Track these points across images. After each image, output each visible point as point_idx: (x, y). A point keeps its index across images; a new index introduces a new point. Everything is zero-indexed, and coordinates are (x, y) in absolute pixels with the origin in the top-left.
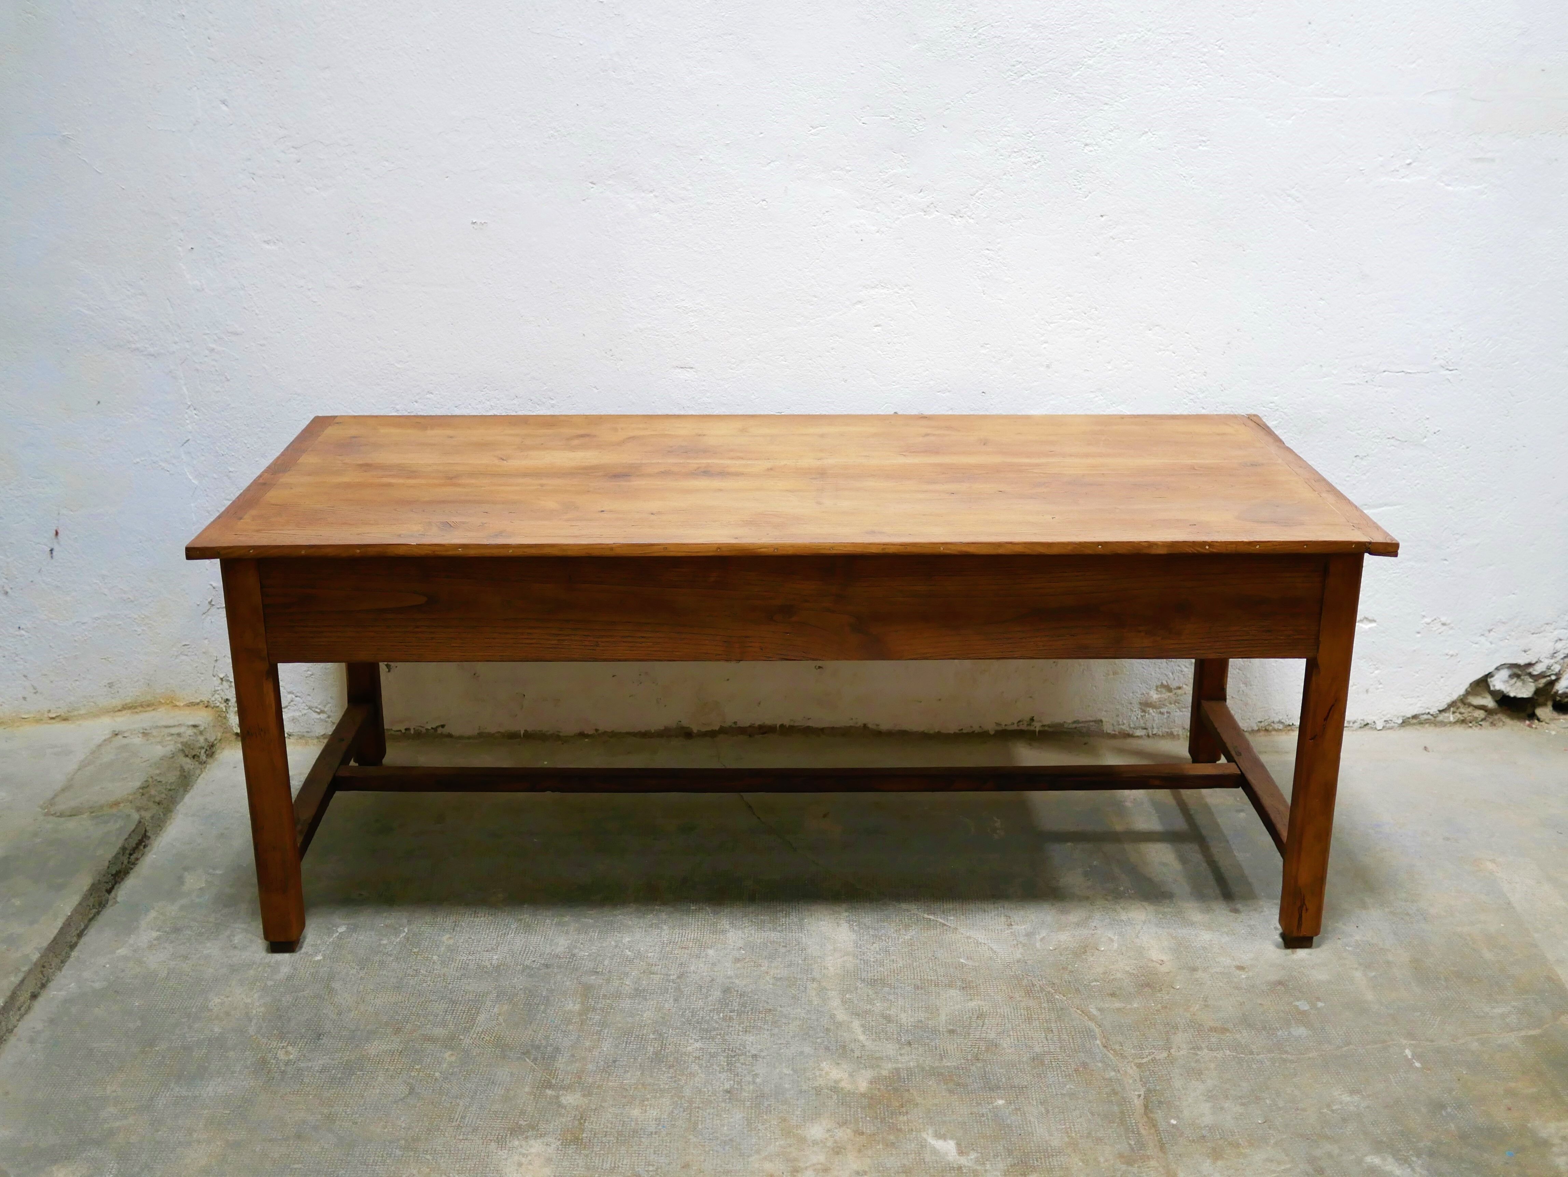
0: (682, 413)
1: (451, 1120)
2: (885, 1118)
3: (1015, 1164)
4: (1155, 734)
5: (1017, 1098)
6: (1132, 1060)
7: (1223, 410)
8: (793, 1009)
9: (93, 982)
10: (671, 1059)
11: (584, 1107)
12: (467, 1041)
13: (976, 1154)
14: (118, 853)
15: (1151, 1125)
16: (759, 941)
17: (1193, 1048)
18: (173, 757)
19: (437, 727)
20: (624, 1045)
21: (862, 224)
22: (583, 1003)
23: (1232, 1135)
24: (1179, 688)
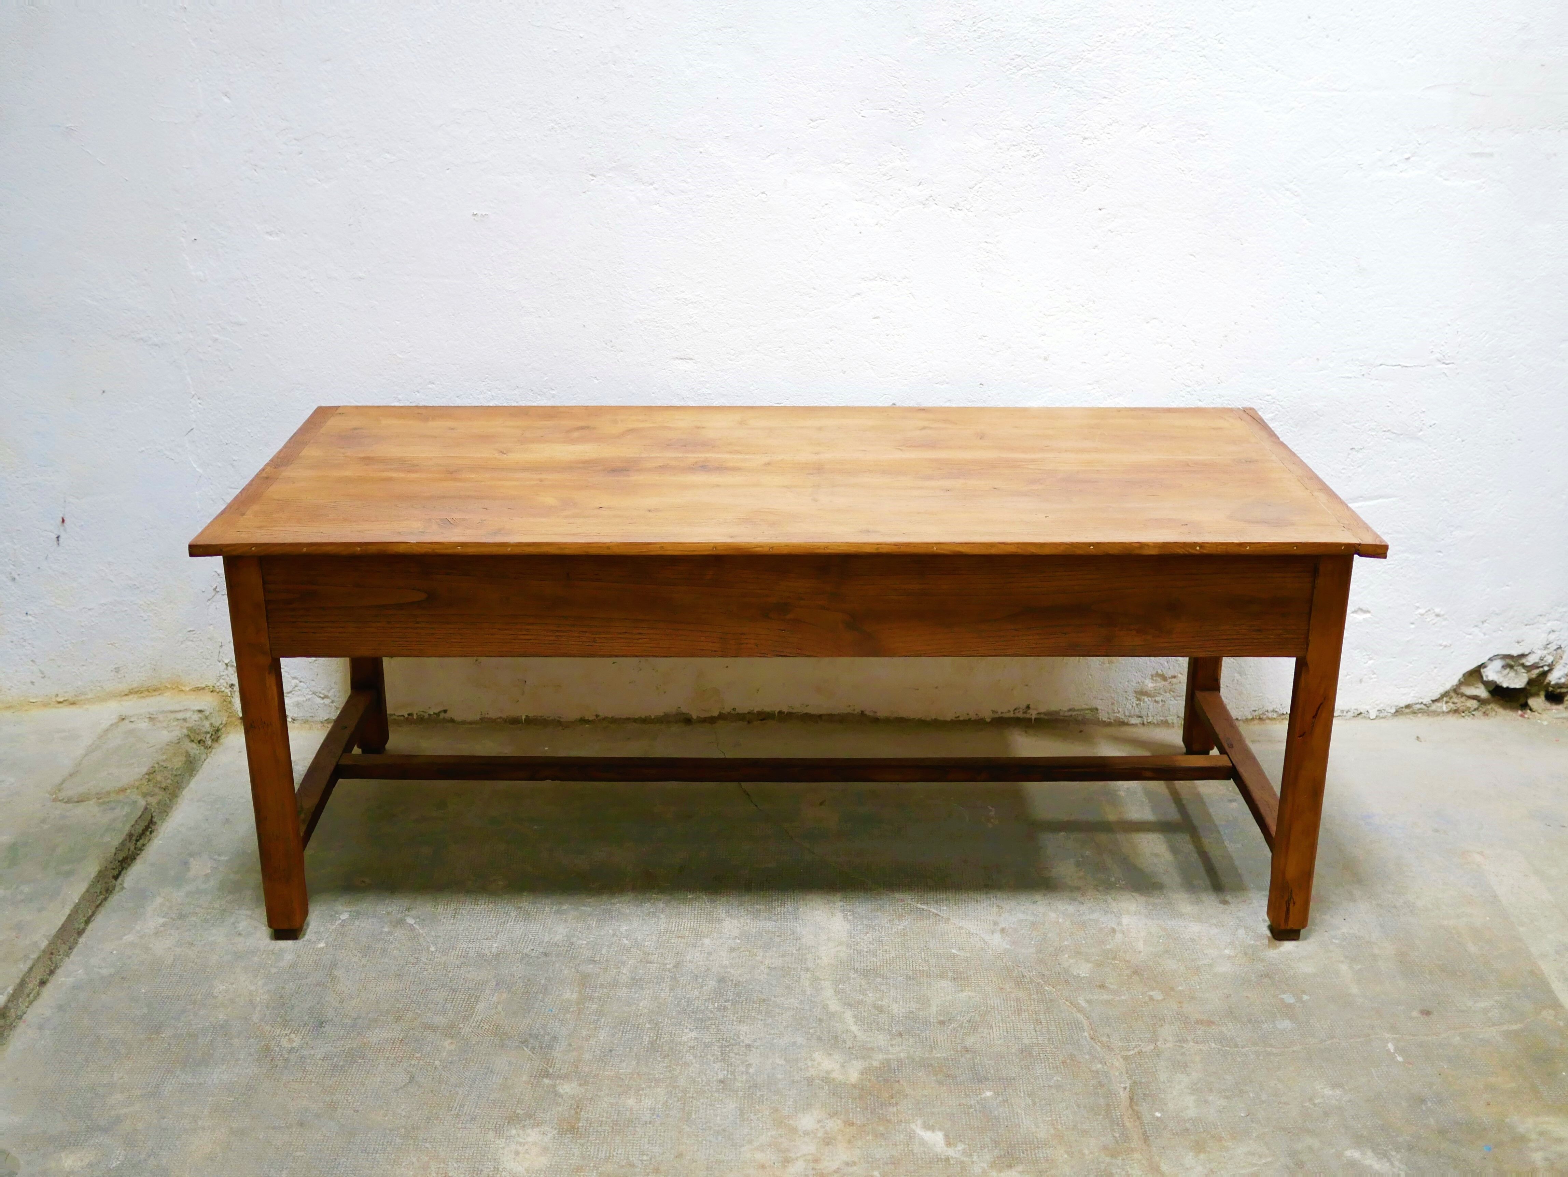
0: (682, 404)
1: (450, 1109)
2: (875, 1109)
3: (1001, 1156)
4: (1150, 722)
5: (1005, 1089)
6: (1118, 1052)
7: (1218, 405)
8: (787, 999)
9: (101, 968)
10: (666, 1048)
11: (581, 1096)
12: (466, 1030)
13: (963, 1146)
14: (125, 840)
15: (1136, 1117)
16: (754, 931)
17: (1180, 1041)
18: (179, 743)
19: (440, 712)
20: (620, 1034)
21: (861, 217)
22: (580, 992)
23: (1215, 1128)
24: (1174, 677)
